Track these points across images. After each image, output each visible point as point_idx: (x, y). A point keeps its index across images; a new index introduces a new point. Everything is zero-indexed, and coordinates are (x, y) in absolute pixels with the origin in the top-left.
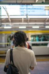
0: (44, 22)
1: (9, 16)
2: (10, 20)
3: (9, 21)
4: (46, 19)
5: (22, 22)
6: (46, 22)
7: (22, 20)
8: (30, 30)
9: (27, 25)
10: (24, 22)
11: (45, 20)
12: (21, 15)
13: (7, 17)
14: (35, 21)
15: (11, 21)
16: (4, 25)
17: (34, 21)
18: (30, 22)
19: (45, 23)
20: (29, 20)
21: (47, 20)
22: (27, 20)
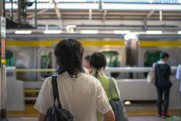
0: (142, 19)
1: (55, 4)
2: (58, 14)
3: (56, 15)
4: (148, 12)
5: (88, 19)
6: (147, 19)
7: (88, 15)
8: (108, 40)
9: (100, 26)
10: (93, 19)
11: (145, 16)
12: (87, 2)
13: (52, 6)
14: (122, 18)
15: (62, 15)
16: (45, 26)
17: (119, 17)
18: (107, 19)
19: (145, 23)
20: (105, 13)
21: (150, 14)
22: (102, 15)
